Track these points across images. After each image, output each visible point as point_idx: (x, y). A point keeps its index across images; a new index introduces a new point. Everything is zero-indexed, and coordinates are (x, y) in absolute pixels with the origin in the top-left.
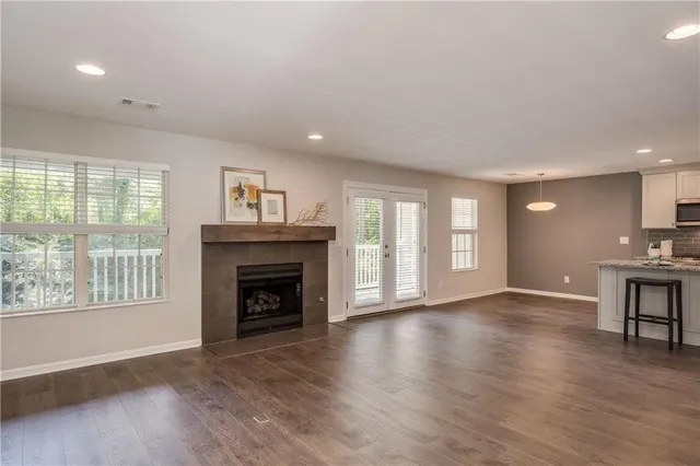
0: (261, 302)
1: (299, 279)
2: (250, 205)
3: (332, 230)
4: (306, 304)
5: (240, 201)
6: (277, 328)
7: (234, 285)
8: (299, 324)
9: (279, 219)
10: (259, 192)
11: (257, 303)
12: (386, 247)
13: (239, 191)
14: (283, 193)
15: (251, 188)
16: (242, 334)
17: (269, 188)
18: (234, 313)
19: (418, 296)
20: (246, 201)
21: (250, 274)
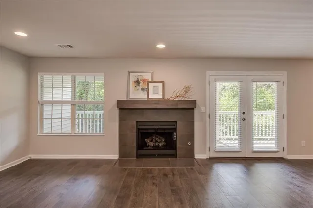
0: (154, 140)
1: (175, 130)
2: (143, 90)
3: (194, 102)
4: (178, 145)
5: (138, 87)
6: (160, 156)
7: (135, 130)
8: (174, 156)
9: (160, 96)
10: (148, 82)
11: (151, 141)
12: (243, 113)
13: (138, 82)
14: (163, 82)
15: (144, 80)
16: (139, 156)
17: (154, 80)
18: (135, 145)
19: (276, 150)
20: (141, 88)
21: (144, 125)
